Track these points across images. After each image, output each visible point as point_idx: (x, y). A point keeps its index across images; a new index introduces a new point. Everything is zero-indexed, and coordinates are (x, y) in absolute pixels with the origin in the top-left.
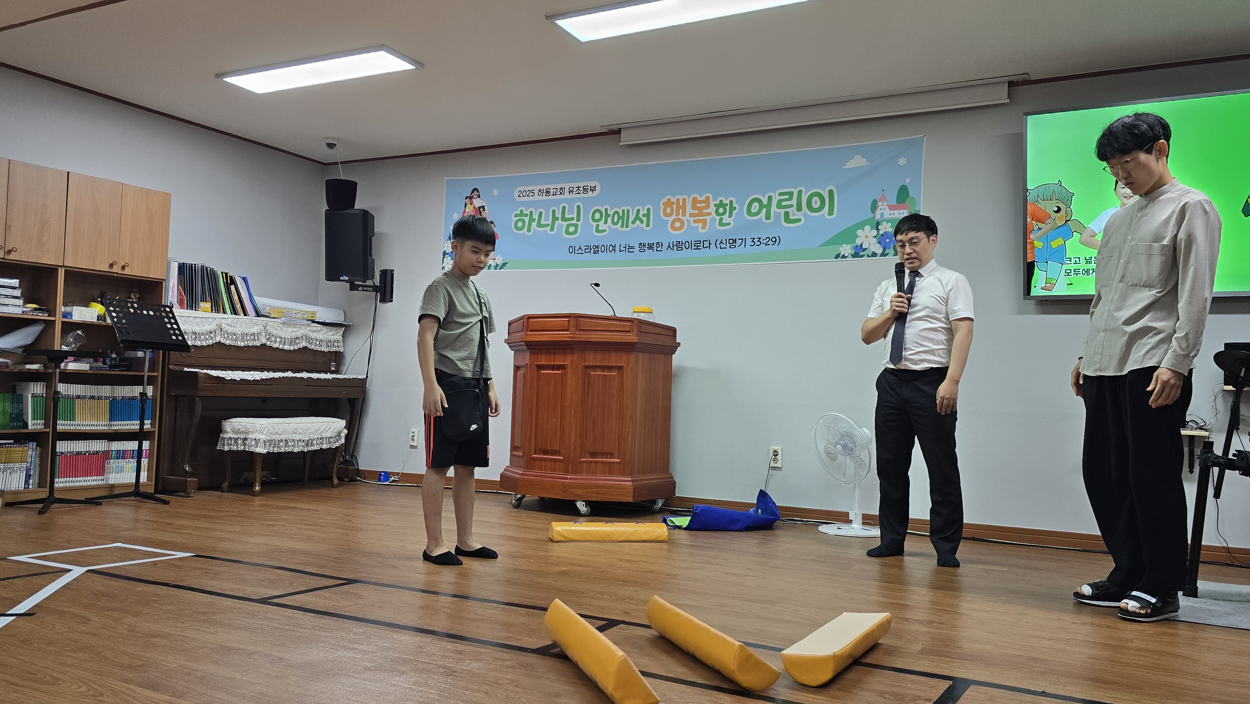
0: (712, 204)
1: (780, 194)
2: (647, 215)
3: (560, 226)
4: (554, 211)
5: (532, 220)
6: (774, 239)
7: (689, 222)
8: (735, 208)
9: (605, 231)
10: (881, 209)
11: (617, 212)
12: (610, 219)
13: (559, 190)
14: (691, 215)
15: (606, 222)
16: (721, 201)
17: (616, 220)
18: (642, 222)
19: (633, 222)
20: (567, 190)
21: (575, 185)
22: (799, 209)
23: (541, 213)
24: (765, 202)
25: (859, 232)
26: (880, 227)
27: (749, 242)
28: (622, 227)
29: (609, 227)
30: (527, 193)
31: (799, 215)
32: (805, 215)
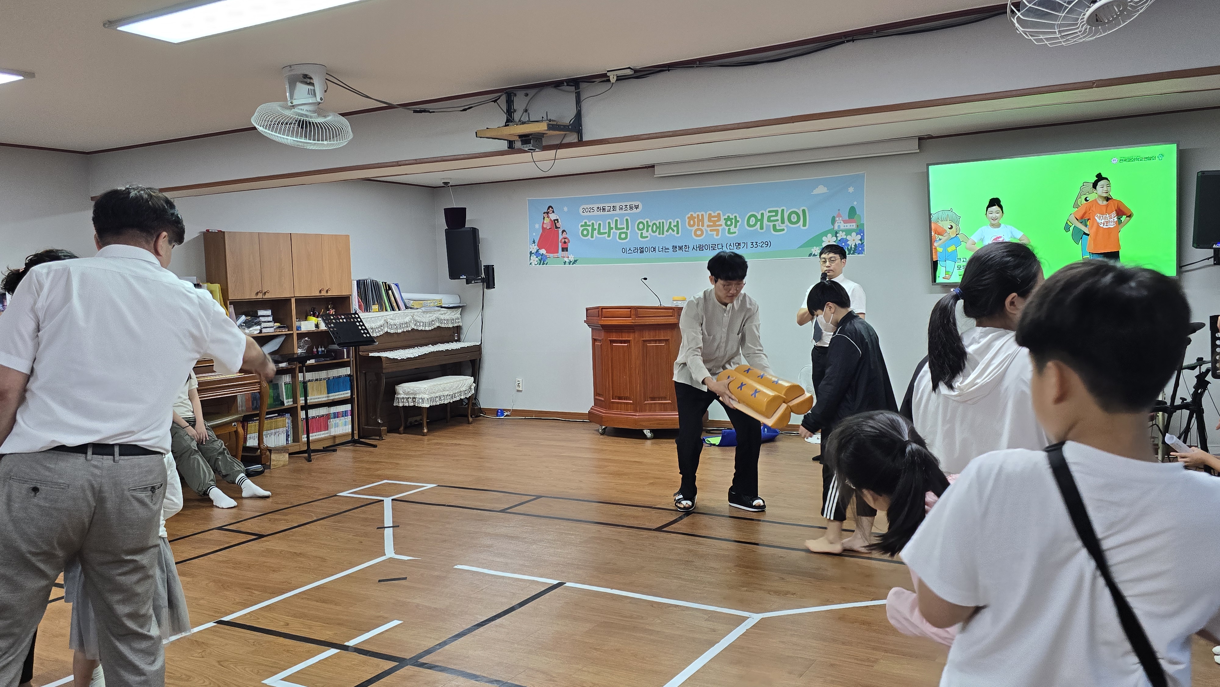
0: (722, 218)
1: (769, 212)
2: (677, 226)
3: (615, 233)
4: (609, 223)
5: (593, 229)
6: (766, 243)
7: (707, 231)
8: (738, 221)
9: (647, 237)
10: (838, 223)
11: (654, 224)
12: (650, 229)
13: (612, 207)
14: (708, 226)
15: (647, 231)
16: (728, 216)
17: (654, 229)
18: (673, 231)
19: (667, 231)
20: (618, 208)
21: (624, 204)
22: (783, 222)
23: (600, 224)
24: (759, 217)
25: (824, 238)
26: (838, 235)
27: (749, 245)
28: (659, 234)
29: (650, 234)
30: (589, 210)
31: (783, 226)
32: (787, 226)
